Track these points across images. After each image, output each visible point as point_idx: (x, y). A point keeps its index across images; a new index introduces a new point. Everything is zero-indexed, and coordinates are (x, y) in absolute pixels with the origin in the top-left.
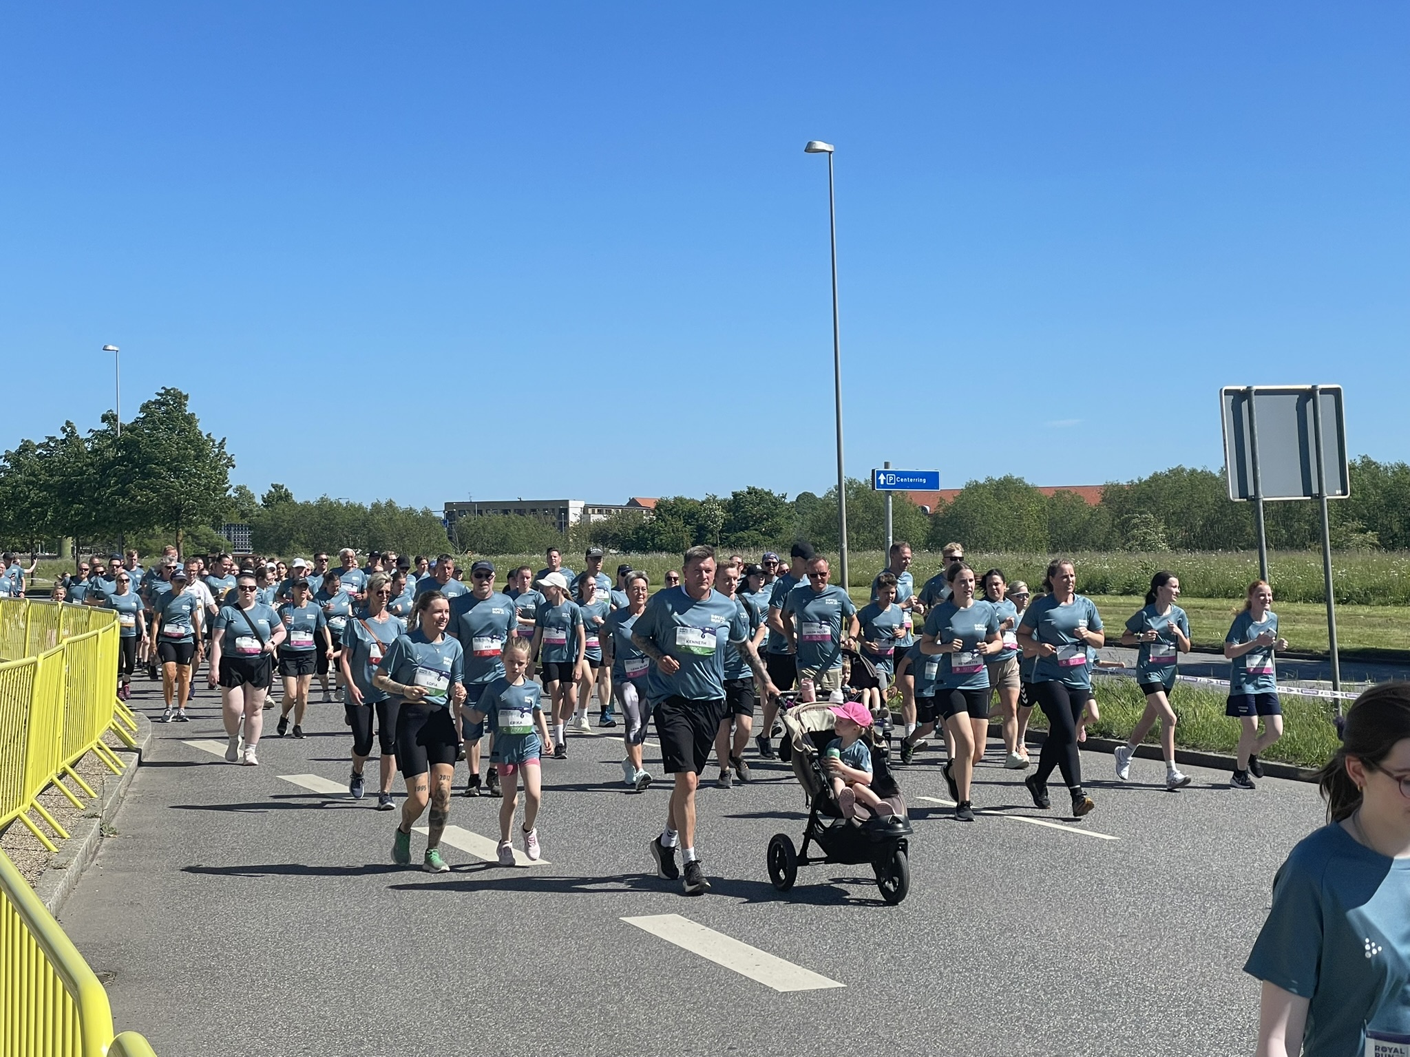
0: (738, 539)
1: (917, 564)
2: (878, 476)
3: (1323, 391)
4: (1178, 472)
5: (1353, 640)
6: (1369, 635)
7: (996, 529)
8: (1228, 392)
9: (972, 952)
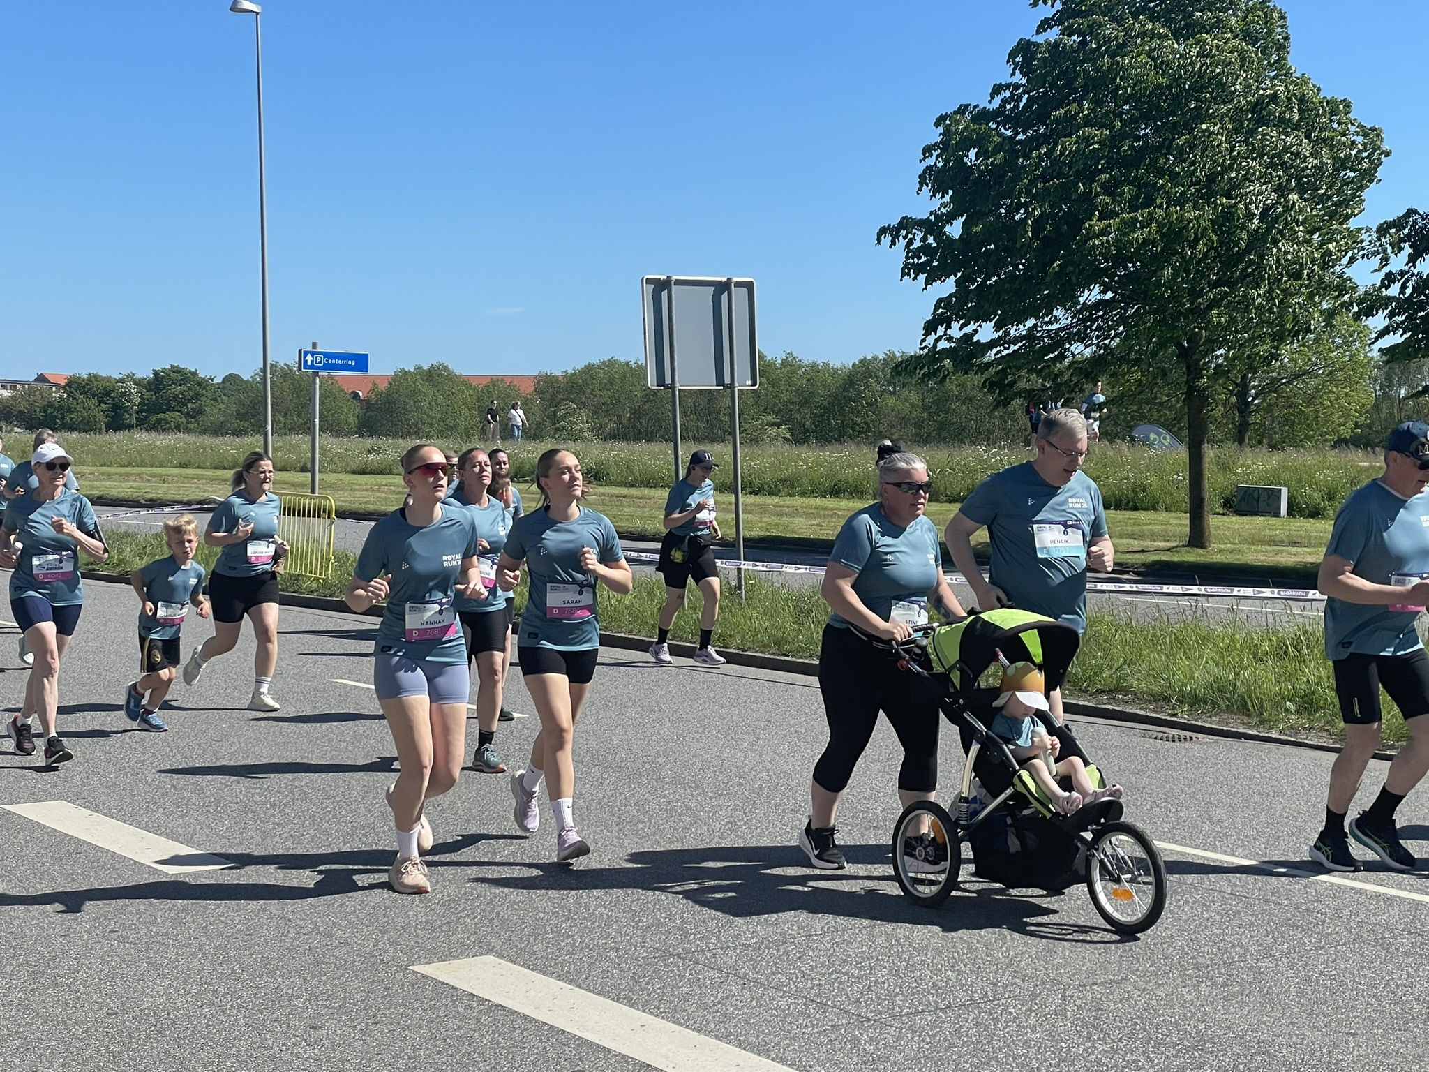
0: (159, 421)
1: (346, 449)
2: (305, 357)
3: (738, 284)
4: (611, 363)
5: (761, 528)
6: (776, 524)
7: (429, 416)
8: (649, 281)
9: (373, 828)
